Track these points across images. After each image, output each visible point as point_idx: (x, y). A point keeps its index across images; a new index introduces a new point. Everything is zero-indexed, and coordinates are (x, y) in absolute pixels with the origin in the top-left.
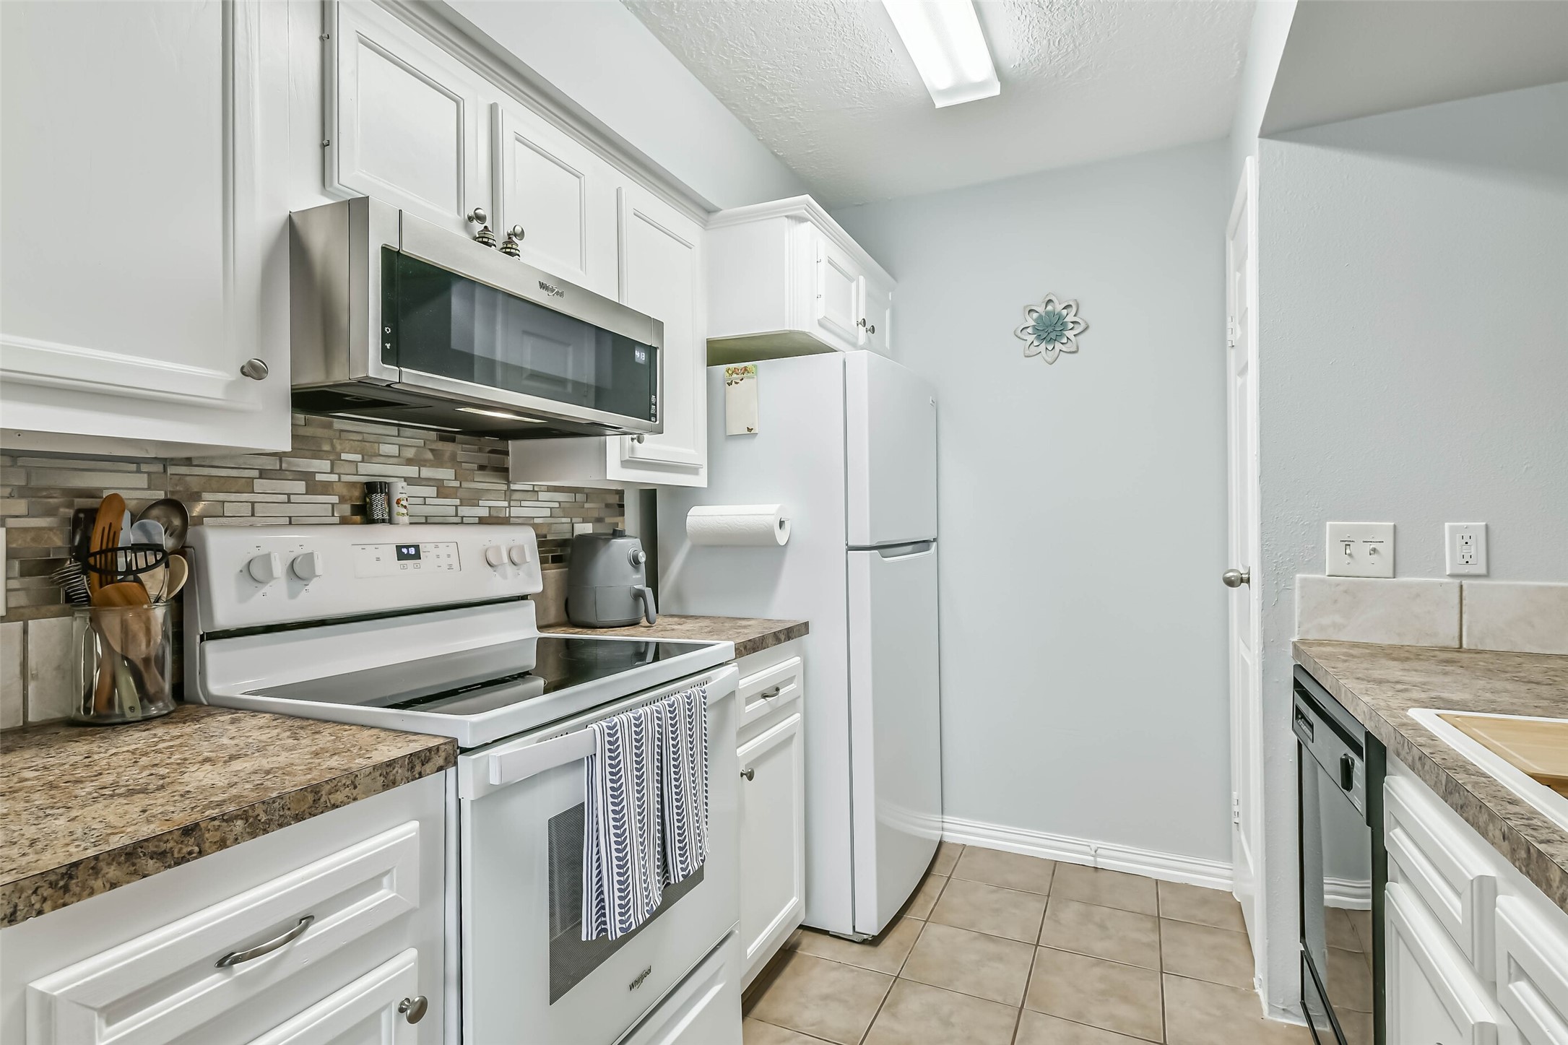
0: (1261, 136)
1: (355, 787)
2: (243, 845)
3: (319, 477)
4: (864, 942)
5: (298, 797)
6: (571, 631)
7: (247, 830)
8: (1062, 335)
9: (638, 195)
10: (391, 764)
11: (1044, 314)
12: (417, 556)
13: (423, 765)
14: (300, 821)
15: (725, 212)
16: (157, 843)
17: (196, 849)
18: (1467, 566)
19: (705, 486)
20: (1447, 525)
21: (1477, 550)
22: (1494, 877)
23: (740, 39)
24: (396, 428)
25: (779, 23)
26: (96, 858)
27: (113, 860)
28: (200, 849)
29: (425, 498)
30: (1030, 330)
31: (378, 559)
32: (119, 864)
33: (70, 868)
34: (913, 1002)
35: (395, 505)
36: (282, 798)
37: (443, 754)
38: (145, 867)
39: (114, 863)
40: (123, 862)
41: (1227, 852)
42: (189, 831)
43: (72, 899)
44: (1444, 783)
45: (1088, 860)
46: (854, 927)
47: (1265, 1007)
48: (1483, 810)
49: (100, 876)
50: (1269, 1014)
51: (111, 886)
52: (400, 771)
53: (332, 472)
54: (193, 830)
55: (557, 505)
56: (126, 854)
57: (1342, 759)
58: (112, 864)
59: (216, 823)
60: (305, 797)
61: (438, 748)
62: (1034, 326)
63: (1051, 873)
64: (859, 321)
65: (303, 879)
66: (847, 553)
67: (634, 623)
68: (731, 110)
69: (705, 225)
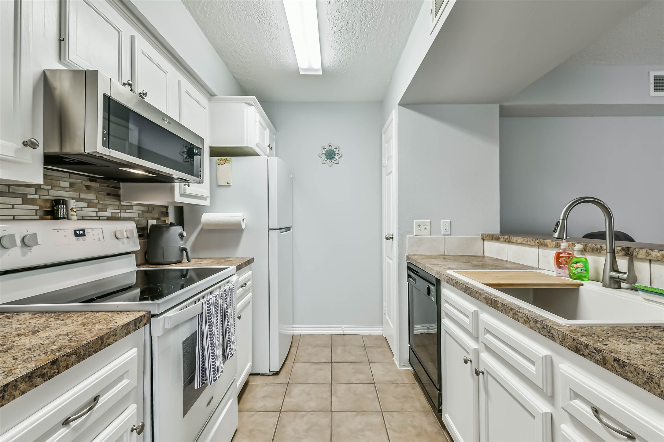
0: (399, 105)
1: (116, 336)
2: (75, 366)
3: (29, 196)
4: (274, 375)
5: (96, 342)
6: (152, 267)
7: (77, 359)
8: (334, 158)
9: (187, 85)
10: (128, 324)
11: (328, 150)
12: (84, 235)
13: (139, 323)
14: (96, 353)
15: (219, 96)
16: (41, 370)
17: (57, 371)
18: (446, 232)
19: (209, 205)
20: (442, 221)
21: (448, 228)
22: (477, 310)
23: (232, 32)
24: (68, 174)
25: (249, 31)
26: (16, 380)
27: (23, 380)
28: (58, 371)
29: (82, 208)
30: (324, 155)
31: (65, 236)
32: (26, 382)
33: (5, 387)
34: (296, 391)
35: (70, 211)
36: (90, 343)
37: (146, 318)
38: (36, 382)
39: (24, 382)
40: (27, 381)
41: (381, 322)
42: (54, 362)
43: (6, 402)
44: (464, 288)
45: (341, 332)
46: (270, 370)
47: (398, 366)
48: (477, 293)
49: (17, 389)
50: (400, 368)
51: (22, 393)
52: (131, 327)
53: (36, 194)
54: (55, 362)
55: (140, 212)
56: (29, 377)
57: (428, 287)
58: (23, 383)
59: (65, 357)
60: (98, 342)
61: (144, 315)
62: (325, 153)
63: (331, 339)
64: (268, 145)
65: (97, 379)
66: (268, 231)
67: (180, 262)
68: (220, 56)
69: (209, 100)
